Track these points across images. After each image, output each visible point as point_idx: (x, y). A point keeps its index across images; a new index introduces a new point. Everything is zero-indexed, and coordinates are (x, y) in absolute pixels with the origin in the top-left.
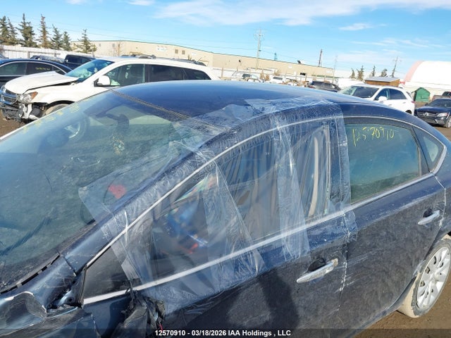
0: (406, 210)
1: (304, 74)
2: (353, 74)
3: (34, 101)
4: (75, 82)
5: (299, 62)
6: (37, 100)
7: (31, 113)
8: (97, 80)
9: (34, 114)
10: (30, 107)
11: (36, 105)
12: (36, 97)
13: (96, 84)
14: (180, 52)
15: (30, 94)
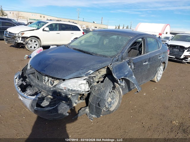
0: (157, 55)
1: (96, 27)
2: (116, 27)
3: (22, 36)
4: (36, 29)
5: (94, 22)
6: (24, 36)
7: (21, 40)
8: (44, 29)
9: (22, 41)
10: (20, 38)
11: (23, 38)
12: (24, 35)
13: (43, 30)
14: (42, 17)
15: (21, 34)
